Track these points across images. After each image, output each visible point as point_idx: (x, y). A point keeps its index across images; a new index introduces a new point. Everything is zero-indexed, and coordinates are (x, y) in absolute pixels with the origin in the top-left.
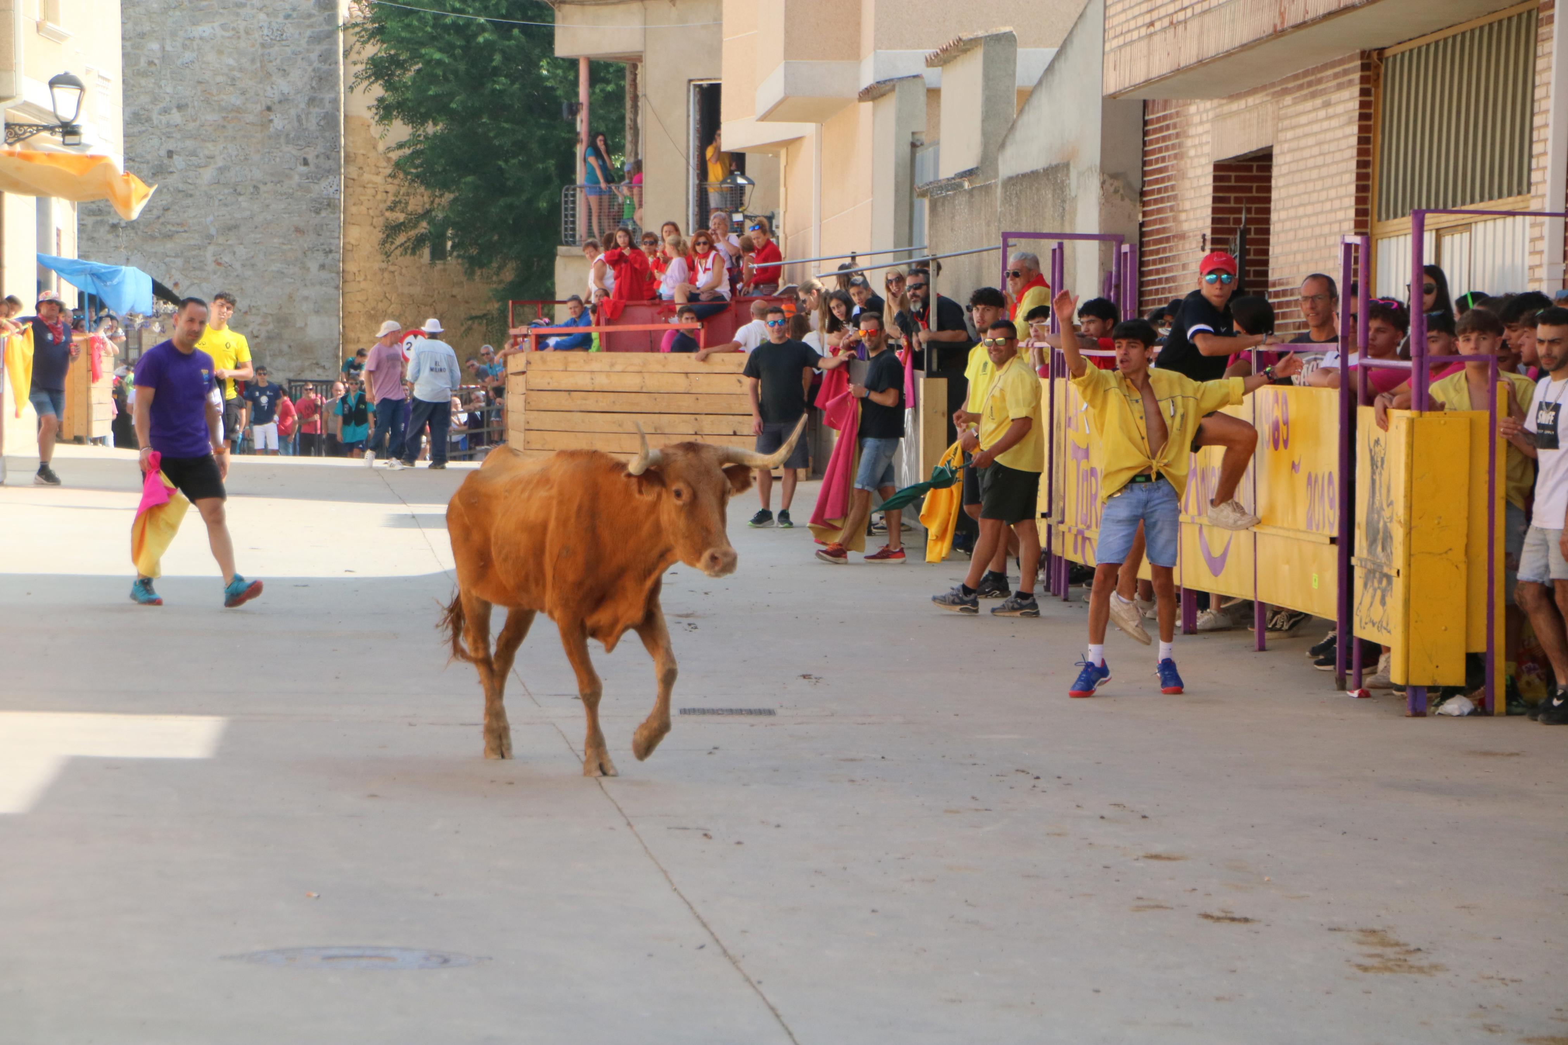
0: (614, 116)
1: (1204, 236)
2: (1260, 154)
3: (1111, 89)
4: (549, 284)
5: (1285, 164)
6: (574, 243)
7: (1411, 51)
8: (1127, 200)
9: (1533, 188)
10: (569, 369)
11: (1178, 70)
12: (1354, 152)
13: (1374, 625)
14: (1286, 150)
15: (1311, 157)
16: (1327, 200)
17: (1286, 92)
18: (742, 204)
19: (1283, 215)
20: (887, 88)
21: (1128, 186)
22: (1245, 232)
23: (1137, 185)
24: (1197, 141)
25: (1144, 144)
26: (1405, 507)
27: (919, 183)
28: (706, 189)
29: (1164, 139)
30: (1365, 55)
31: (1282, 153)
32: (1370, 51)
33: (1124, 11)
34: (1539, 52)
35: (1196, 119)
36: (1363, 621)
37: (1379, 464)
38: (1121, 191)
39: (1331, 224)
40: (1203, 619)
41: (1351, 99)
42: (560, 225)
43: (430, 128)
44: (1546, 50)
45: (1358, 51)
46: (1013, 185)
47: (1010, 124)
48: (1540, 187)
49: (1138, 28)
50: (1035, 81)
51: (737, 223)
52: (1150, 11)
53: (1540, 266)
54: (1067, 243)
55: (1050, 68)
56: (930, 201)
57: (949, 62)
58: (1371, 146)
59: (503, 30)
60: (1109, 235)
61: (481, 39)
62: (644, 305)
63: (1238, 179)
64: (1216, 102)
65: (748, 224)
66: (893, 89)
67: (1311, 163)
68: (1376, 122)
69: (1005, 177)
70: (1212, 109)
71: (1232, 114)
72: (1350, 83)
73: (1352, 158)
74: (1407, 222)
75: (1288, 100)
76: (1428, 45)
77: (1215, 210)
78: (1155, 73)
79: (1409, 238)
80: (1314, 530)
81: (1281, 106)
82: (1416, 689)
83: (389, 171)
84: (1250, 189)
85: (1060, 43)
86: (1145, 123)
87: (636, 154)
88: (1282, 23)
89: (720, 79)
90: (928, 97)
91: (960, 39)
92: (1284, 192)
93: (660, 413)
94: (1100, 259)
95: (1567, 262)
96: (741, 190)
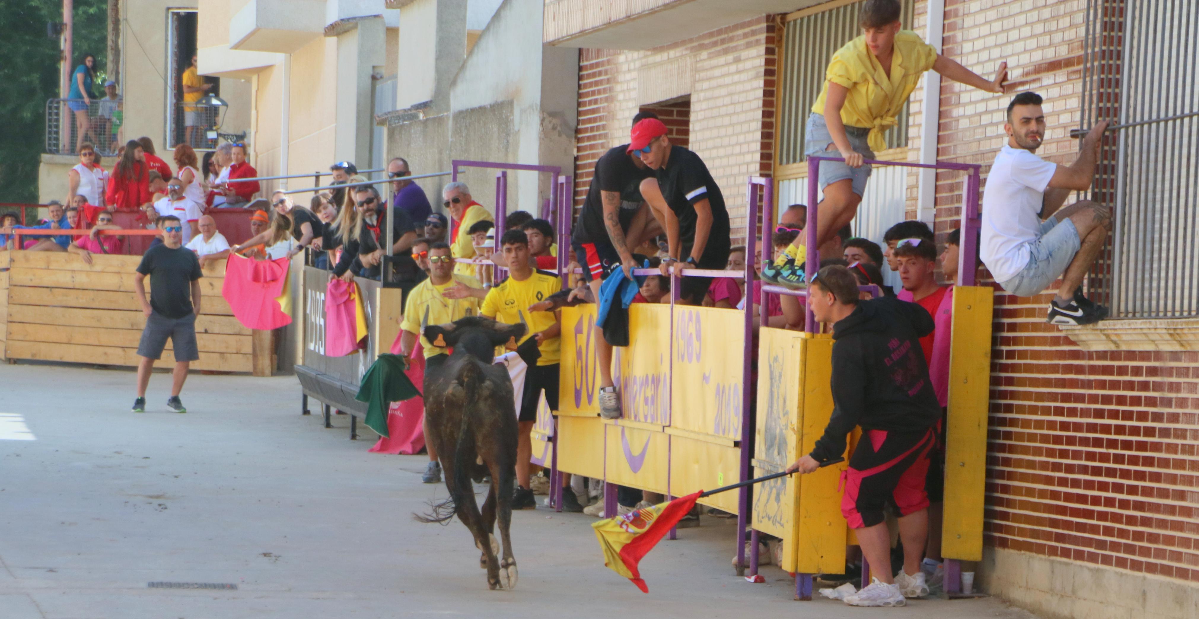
0: (95, 37)
2: (680, 101)
3: (551, 38)
4: (32, 188)
5: (701, 110)
6: (57, 152)
7: (809, 17)
8: (564, 136)
9: (910, 143)
10: (51, 267)
11: (610, 23)
12: (761, 103)
13: (769, 518)
14: (702, 99)
15: (724, 106)
16: (737, 144)
17: (702, 47)
18: (215, 124)
20: (351, 25)
21: (565, 123)
23: (573, 124)
24: (625, 87)
25: (579, 87)
26: (798, 416)
27: (378, 112)
28: (182, 107)
29: (597, 83)
30: (770, 18)
31: (699, 101)
32: (774, 16)
34: (916, 24)
35: (625, 67)
36: (761, 515)
37: (777, 378)
38: (559, 128)
39: (739, 165)
41: (758, 56)
42: (45, 134)
44: (922, 23)
45: (764, 15)
46: (463, 118)
47: (461, 63)
48: (916, 141)
50: (483, 26)
51: (212, 140)
53: (915, 210)
54: (510, 172)
55: (497, 16)
56: (389, 129)
57: (407, 5)
58: (775, 99)
60: (547, 167)
62: (124, 212)
64: (642, 53)
65: (222, 142)
66: (355, 27)
67: (723, 111)
68: (779, 78)
69: (456, 111)
70: (638, 59)
71: (655, 65)
72: (758, 42)
73: (758, 108)
74: (804, 167)
75: (704, 54)
76: (823, 13)
78: (589, 25)
79: (806, 180)
80: (721, 434)
81: (698, 59)
82: (803, 576)
86: (580, 69)
87: (117, 73)
89: (197, 8)
90: (387, 35)
92: (700, 136)
93: (136, 311)
94: (539, 187)
95: (938, 207)
96: (215, 110)
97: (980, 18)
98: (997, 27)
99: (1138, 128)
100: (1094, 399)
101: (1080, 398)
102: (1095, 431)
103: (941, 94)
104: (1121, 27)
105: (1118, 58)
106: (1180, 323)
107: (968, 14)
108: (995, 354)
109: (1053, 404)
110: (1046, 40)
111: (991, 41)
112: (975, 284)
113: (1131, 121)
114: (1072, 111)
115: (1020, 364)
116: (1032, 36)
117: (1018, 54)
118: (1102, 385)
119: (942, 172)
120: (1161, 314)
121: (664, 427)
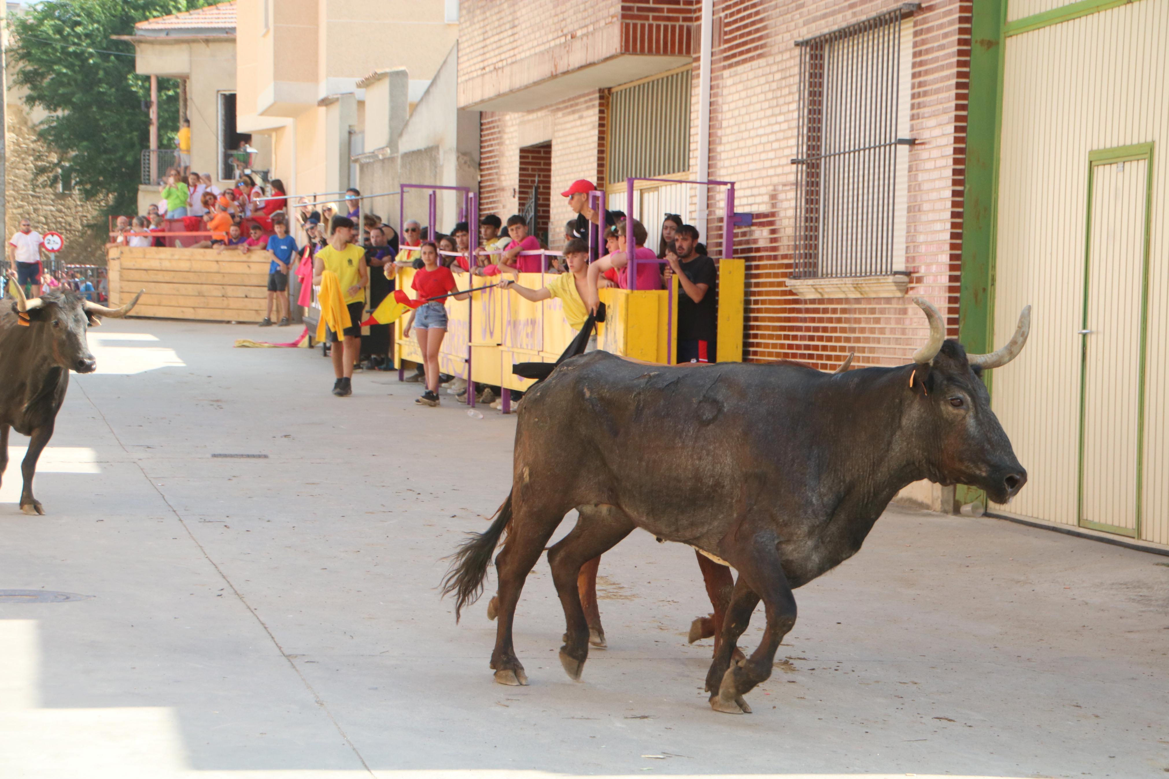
1: (514, 190)
2: (545, 144)
3: (462, 104)
5: (559, 150)
6: (149, 184)
7: (626, 90)
8: (471, 168)
9: (691, 168)
11: (499, 95)
12: (596, 145)
14: (559, 143)
15: (573, 147)
17: (559, 109)
19: (558, 179)
20: (335, 99)
21: (473, 160)
22: (537, 188)
23: (477, 159)
24: (510, 136)
25: (481, 136)
27: (353, 154)
29: (492, 134)
30: (601, 91)
31: (557, 144)
32: (604, 89)
33: (468, 60)
34: (693, 93)
35: (510, 123)
37: (610, 319)
38: (468, 162)
40: (514, 405)
41: (594, 115)
43: (60, 113)
44: (696, 92)
45: (597, 89)
46: (407, 157)
47: (405, 123)
48: (694, 167)
49: (476, 70)
50: (419, 98)
52: (483, 61)
53: (695, 211)
54: (438, 191)
55: (427, 92)
56: (360, 165)
57: (370, 86)
58: (605, 142)
59: (105, 57)
60: (462, 187)
61: (91, 61)
63: (533, 158)
64: (520, 114)
66: (337, 101)
67: (573, 150)
68: (607, 129)
69: (403, 153)
70: (518, 118)
71: (529, 121)
72: (593, 106)
73: (595, 148)
74: (624, 185)
75: (560, 114)
76: (635, 87)
77: (520, 175)
78: (486, 96)
79: (626, 194)
81: (556, 117)
83: (34, 138)
84: (539, 164)
85: (433, 77)
86: (481, 124)
88: (556, 71)
90: (358, 106)
91: (376, 73)
92: (558, 166)
93: (202, 284)
94: (457, 201)
95: (710, 209)
96: (249, 155)
97: (733, 89)
98: (743, 94)
99: (832, 158)
100: (808, 329)
101: (799, 329)
102: (809, 349)
103: (710, 137)
104: (821, 94)
105: (819, 113)
106: (860, 280)
107: (726, 87)
108: (747, 302)
109: (783, 333)
110: (774, 102)
111: (740, 104)
112: (734, 258)
113: (828, 153)
114: (791, 147)
115: (762, 308)
116: (766, 100)
117: (757, 112)
118: (813, 320)
119: (712, 188)
120: (848, 275)
121: (539, 352)
